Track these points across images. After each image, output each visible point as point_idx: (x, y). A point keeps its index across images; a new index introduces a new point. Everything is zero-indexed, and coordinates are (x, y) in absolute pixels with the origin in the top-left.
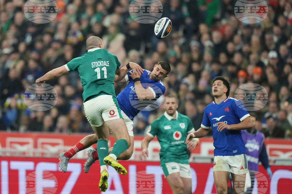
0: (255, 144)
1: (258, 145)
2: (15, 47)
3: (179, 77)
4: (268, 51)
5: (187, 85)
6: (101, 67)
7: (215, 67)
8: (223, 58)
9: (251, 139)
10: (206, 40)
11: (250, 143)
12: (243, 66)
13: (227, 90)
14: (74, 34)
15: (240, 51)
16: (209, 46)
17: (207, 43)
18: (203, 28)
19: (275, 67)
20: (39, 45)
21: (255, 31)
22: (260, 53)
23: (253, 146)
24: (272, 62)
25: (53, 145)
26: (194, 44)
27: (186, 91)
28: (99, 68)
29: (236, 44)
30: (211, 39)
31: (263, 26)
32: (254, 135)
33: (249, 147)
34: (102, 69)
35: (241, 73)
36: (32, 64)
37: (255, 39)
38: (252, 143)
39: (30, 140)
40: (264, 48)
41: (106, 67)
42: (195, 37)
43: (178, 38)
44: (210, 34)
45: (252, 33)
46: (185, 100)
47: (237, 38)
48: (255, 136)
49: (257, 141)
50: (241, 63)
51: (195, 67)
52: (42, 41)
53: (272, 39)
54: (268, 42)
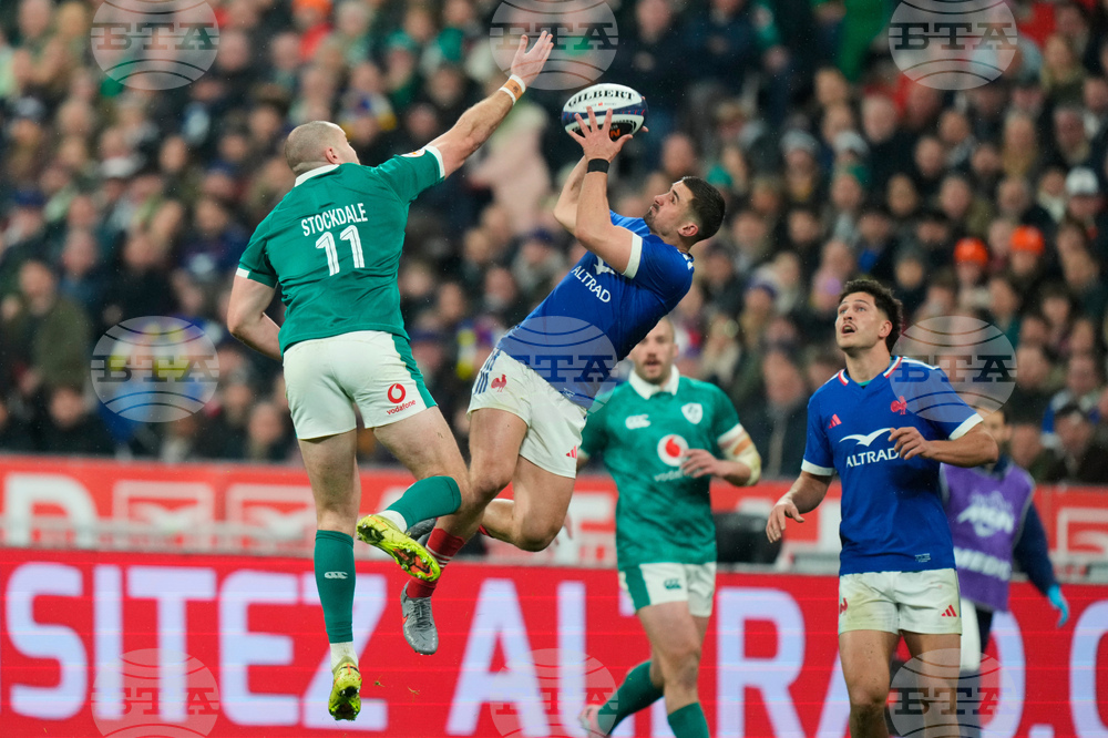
0: (999, 509)
1: (1009, 513)
2: (149, 154)
3: (742, 263)
4: (1065, 168)
5: (771, 292)
6: (337, 231)
7: (872, 226)
8: (900, 193)
9: (986, 491)
10: (839, 128)
11: (981, 505)
12: (973, 224)
13: (889, 328)
14: (364, 106)
15: (964, 169)
16: (852, 152)
17: (844, 140)
18: (829, 84)
19: (1091, 226)
20: (233, 147)
21: (1019, 97)
22: (1034, 177)
23: (990, 515)
24: (1078, 208)
25: (286, 508)
26: (796, 144)
27: (768, 315)
28: (329, 235)
29: (948, 145)
30: (858, 125)
31: (1046, 80)
32: (997, 477)
33: (978, 521)
34: (342, 234)
35: (967, 249)
36: (210, 216)
37: (1017, 125)
38: (989, 505)
39: (202, 492)
40: (1051, 157)
41: (357, 224)
42: (799, 119)
43: (738, 121)
44: (855, 106)
45: (1006, 104)
46: (764, 347)
47: (952, 123)
48: (1002, 479)
49: (1006, 498)
50: (968, 210)
51: (801, 226)
52: (245, 131)
53: (1078, 126)
54: (1063, 138)
